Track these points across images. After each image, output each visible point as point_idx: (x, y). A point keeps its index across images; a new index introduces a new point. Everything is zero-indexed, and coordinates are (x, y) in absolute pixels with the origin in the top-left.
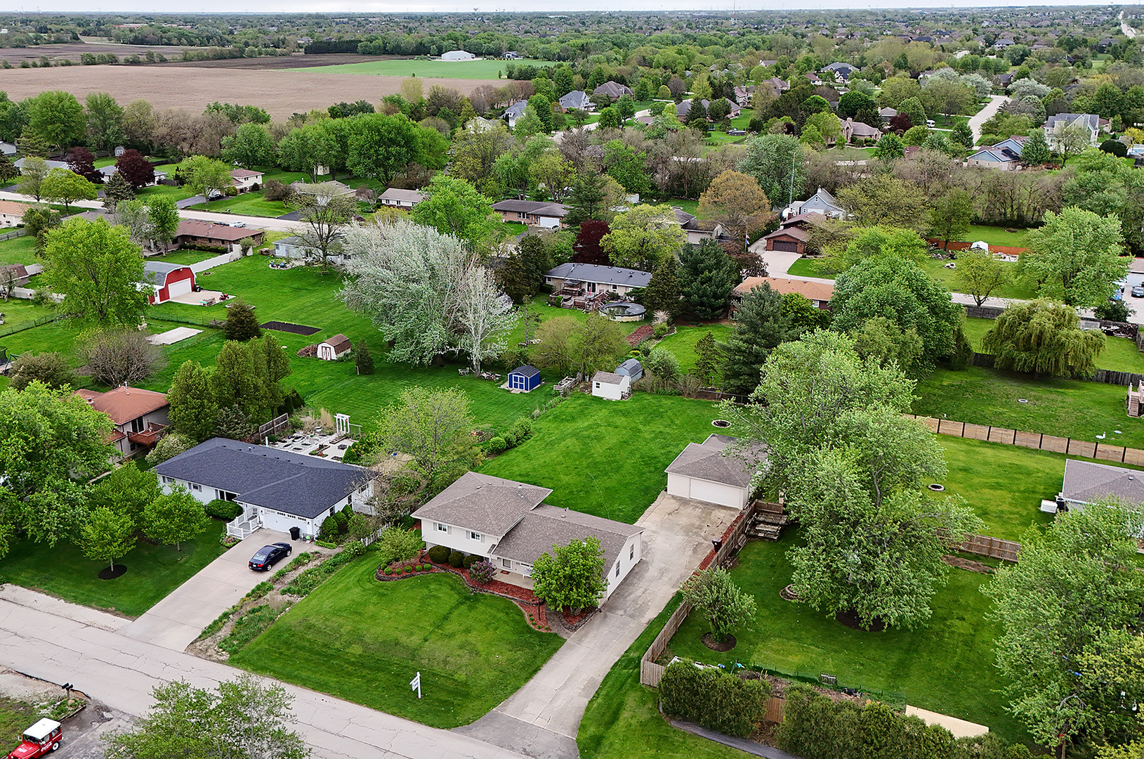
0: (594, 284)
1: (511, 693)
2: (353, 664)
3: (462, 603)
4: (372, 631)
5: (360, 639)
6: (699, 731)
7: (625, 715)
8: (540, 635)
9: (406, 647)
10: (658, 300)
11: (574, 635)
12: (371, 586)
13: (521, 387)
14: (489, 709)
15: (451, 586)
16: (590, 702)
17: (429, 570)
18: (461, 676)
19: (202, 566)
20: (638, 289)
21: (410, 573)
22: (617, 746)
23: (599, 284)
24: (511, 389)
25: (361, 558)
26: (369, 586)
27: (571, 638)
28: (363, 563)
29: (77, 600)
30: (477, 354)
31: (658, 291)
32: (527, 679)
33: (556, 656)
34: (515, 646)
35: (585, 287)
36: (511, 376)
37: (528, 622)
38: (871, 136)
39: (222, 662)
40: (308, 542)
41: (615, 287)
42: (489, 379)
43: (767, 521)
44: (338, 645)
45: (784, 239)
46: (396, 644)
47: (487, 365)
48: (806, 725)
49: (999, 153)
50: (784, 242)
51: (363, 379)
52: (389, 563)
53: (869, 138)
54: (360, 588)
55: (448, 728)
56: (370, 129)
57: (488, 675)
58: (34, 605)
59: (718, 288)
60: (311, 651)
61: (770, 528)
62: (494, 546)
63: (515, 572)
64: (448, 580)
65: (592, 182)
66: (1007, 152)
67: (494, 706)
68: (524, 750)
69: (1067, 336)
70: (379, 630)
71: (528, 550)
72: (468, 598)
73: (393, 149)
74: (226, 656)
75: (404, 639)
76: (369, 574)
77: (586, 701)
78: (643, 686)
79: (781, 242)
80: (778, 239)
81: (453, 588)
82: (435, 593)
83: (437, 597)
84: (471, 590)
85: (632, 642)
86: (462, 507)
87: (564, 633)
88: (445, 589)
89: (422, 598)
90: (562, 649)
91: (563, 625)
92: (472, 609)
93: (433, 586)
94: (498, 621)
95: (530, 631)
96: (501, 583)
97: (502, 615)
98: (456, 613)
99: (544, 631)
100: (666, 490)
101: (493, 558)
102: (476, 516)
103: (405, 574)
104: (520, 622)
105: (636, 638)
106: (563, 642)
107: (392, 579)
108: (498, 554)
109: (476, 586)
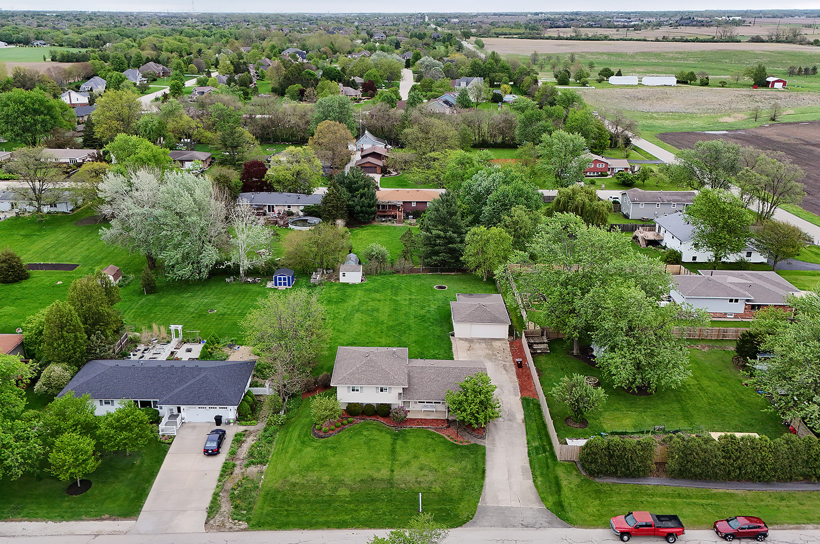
0: (273, 206)
1: (481, 490)
2: (350, 502)
3: (397, 439)
4: (347, 474)
5: (341, 483)
6: (615, 480)
7: (564, 483)
8: (467, 448)
9: (382, 480)
10: (334, 212)
11: (486, 441)
12: (318, 444)
13: (285, 284)
14: (476, 506)
15: (378, 430)
16: (534, 481)
17: (352, 422)
18: (437, 488)
19: (160, 462)
20: (309, 206)
21: (340, 428)
22: (574, 504)
23: (276, 206)
24: (276, 287)
26: (315, 444)
27: (486, 443)
29: (62, 518)
30: (245, 264)
31: (333, 206)
32: (483, 478)
33: (488, 458)
34: (456, 459)
35: (267, 209)
36: (276, 277)
37: (452, 441)
38: (356, 96)
39: (242, 530)
40: (232, 424)
41: (289, 207)
42: (254, 282)
43: (536, 341)
44: (327, 492)
45: (368, 165)
46: (373, 480)
47: (253, 272)
48: (690, 458)
49: (441, 102)
50: (368, 167)
51: (152, 297)
53: (355, 97)
54: (311, 448)
55: (461, 526)
56: (15, 102)
57: (457, 483)
58: (24, 532)
59: (370, 201)
60: (308, 502)
61: (542, 346)
62: (400, 394)
63: (414, 409)
64: (372, 426)
65: (232, 133)
66: (446, 102)
67: (478, 502)
68: (522, 524)
69: (598, 205)
70: (352, 472)
72: (396, 435)
73: (39, 118)
74: (244, 525)
75: (376, 475)
76: (306, 435)
77: (531, 482)
78: (561, 462)
79: (366, 167)
80: (363, 165)
81: (381, 431)
82: (371, 437)
83: (375, 440)
84: (394, 428)
85: (525, 437)
86: (365, 371)
87: (479, 442)
88: (376, 433)
89: (365, 443)
90: (487, 452)
91: (475, 437)
92: (405, 441)
93: (365, 433)
94: (430, 445)
95: (458, 446)
96: (411, 419)
97: (429, 440)
98: (398, 447)
99: (467, 444)
100: (453, 335)
101: (400, 403)
102: (380, 375)
103: (338, 429)
104: (445, 442)
105: (525, 433)
106: (484, 448)
107: (331, 435)
108: (406, 398)
109: (395, 425)
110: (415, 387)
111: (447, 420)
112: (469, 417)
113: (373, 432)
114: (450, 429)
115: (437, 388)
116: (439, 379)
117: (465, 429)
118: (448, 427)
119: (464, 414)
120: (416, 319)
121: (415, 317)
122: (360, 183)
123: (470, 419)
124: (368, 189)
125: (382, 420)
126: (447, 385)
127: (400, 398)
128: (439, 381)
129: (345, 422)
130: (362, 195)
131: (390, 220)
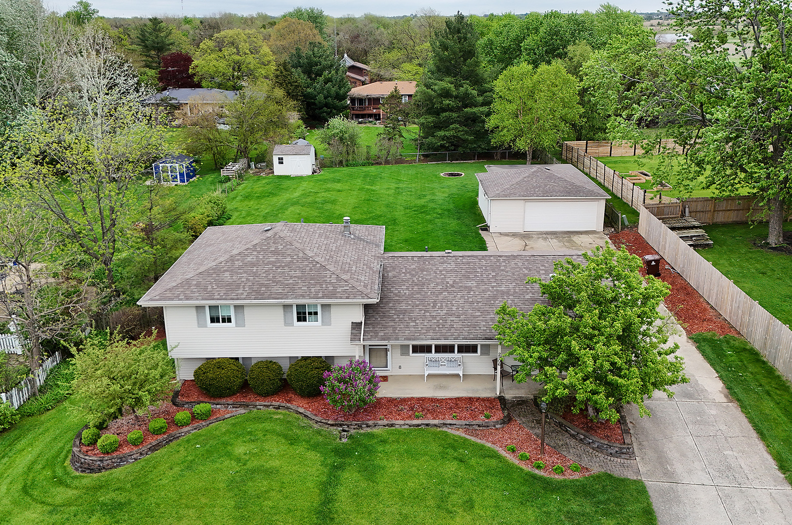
3: (340, 467)
8: (582, 489)
11: (640, 465)
12: (71, 493)
15: (286, 437)
17: (207, 416)
21: (165, 434)
25: (13, 434)
26: (61, 494)
28: (19, 446)
36: (157, 167)
37: (526, 468)
43: (676, 225)
52: (101, 427)
61: (692, 233)
62: (356, 326)
63: (399, 371)
64: (267, 426)
71: (434, 317)
72: (341, 452)
76: (50, 464)
81: (293, 441)
82: (254, 463)
83: (269, 473)
84: (335, 430)
85: (760, 446)
86: (253, 265)
87: (617, 467)
88: (275, 447)
89: (232, 484)
90: (658, 505)
91: (599, 449)
92: (370, 472)
93: (240, 449)
94: (456, 485)
95: (549, 487)
96: (391, 401)
97: (451, 468)
98: (342, 494)
99: (577, 476)
100: (486, 229)
101: (356, 352)
102: (298, 273)
103: (152, 441)
104: (506, 472)
105: (754, 434)
106: (641, 490)
107: (123, 459)
108: (376, 336)
109: (341, 420)
110: (403, 306)
111: (501, 399)
112: (590, 385)
113: (267, 446)
114: (514, 427)
115: (467, 306)
116: (472, 284)
117: (561, 425)
118: (507, 420)
119: (572, 376)
120: (408, 211)
121: (406, 208)
122: (324, 63)
123: (594, 393)
124: (337, 72)
125: (300, 405)
126: (495, 298)
127: (354, 337)
128: (470, 289)
129: (182, 415)
130: (327, 81)
131: (370, 122)
